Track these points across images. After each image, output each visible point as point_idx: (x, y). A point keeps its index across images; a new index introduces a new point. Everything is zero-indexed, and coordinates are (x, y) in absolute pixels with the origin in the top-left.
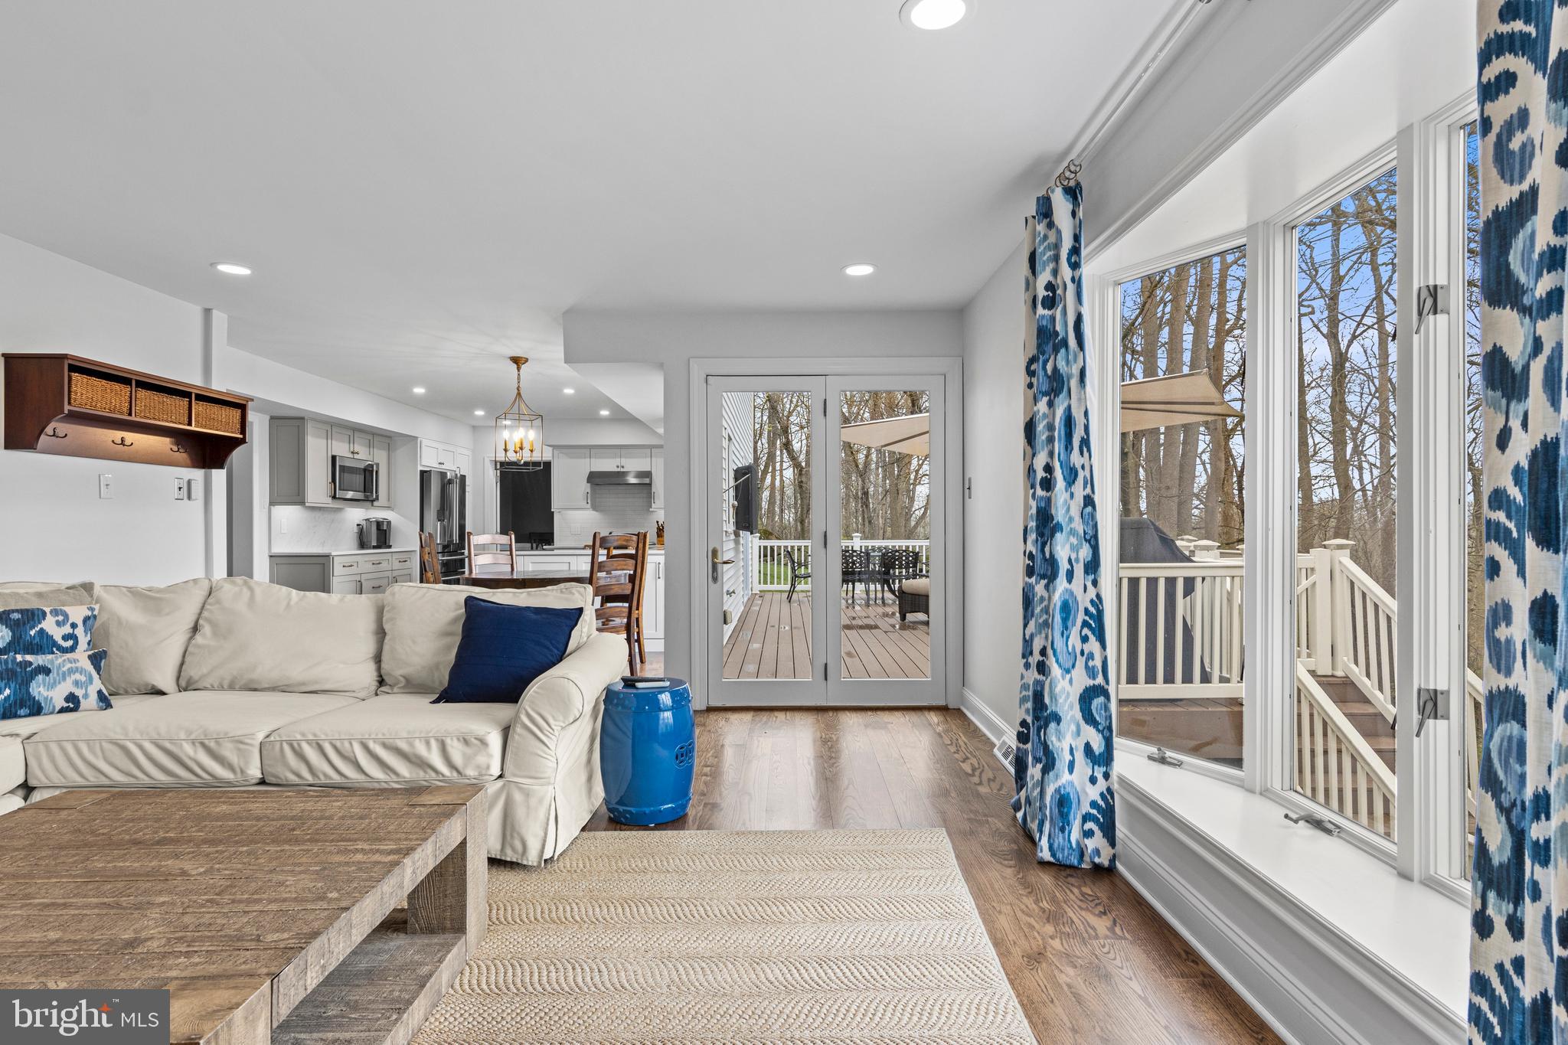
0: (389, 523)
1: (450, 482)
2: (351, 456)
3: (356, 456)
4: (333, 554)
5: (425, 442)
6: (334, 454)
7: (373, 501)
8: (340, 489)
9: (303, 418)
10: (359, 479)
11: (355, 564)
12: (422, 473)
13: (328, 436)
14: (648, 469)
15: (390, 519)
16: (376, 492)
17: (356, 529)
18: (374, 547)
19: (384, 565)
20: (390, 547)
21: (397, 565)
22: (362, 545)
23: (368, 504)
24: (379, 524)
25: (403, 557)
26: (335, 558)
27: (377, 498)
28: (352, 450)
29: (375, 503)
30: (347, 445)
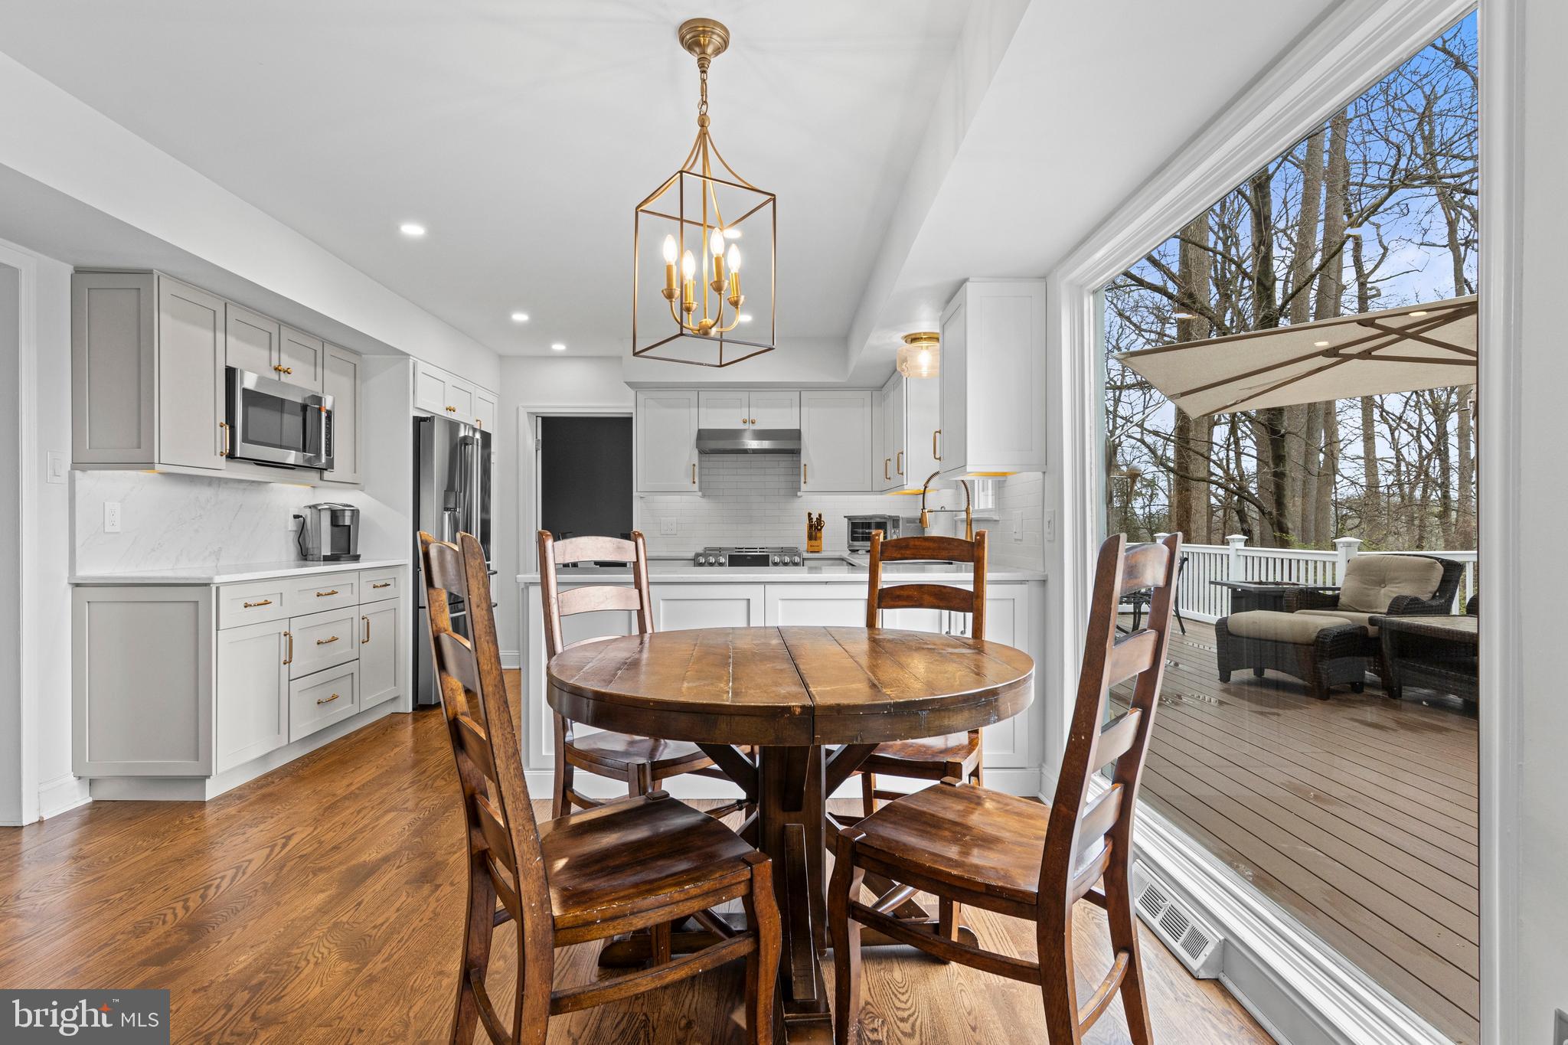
0: (355, 513)
1: (465, 442)
2: (274, 376)
3: (284, 378)
4: (217, 579)
5: (422, 367)
6: (231, 364)
7: (321, 470)
8: (245, 440)
9: (149, 272)
10: (292, 423)
11: (275, 600)
12: (418, 422)
13: (220, 325)
14: (791, 424)
15: (356, 506)
16: (329, 452)
17: (292, 525)
18: (326, 559)
19: (345, 596)
20: (356, 558)
21: (368, 594)
22: (305, 555)
23: (314, 476)
24: (335, 515)
25: (381, 577)
26: (222, 589)
27: (330, 465)
28: (275, 363)
29: (327, 475)
30: (266, 353)
